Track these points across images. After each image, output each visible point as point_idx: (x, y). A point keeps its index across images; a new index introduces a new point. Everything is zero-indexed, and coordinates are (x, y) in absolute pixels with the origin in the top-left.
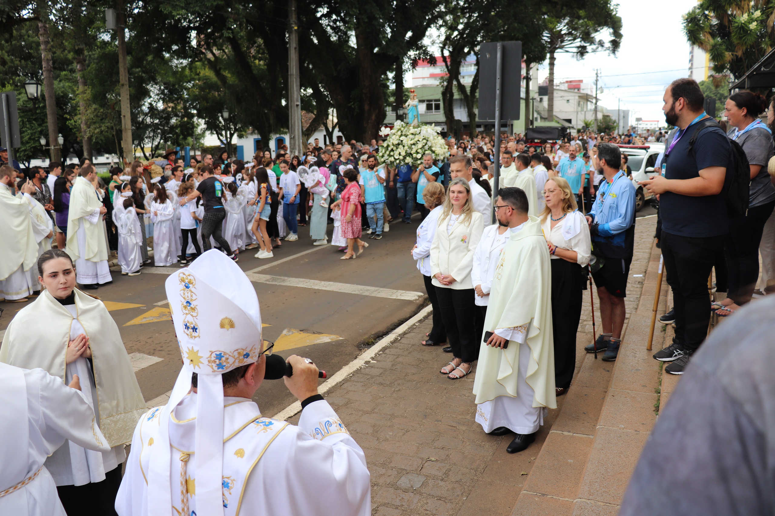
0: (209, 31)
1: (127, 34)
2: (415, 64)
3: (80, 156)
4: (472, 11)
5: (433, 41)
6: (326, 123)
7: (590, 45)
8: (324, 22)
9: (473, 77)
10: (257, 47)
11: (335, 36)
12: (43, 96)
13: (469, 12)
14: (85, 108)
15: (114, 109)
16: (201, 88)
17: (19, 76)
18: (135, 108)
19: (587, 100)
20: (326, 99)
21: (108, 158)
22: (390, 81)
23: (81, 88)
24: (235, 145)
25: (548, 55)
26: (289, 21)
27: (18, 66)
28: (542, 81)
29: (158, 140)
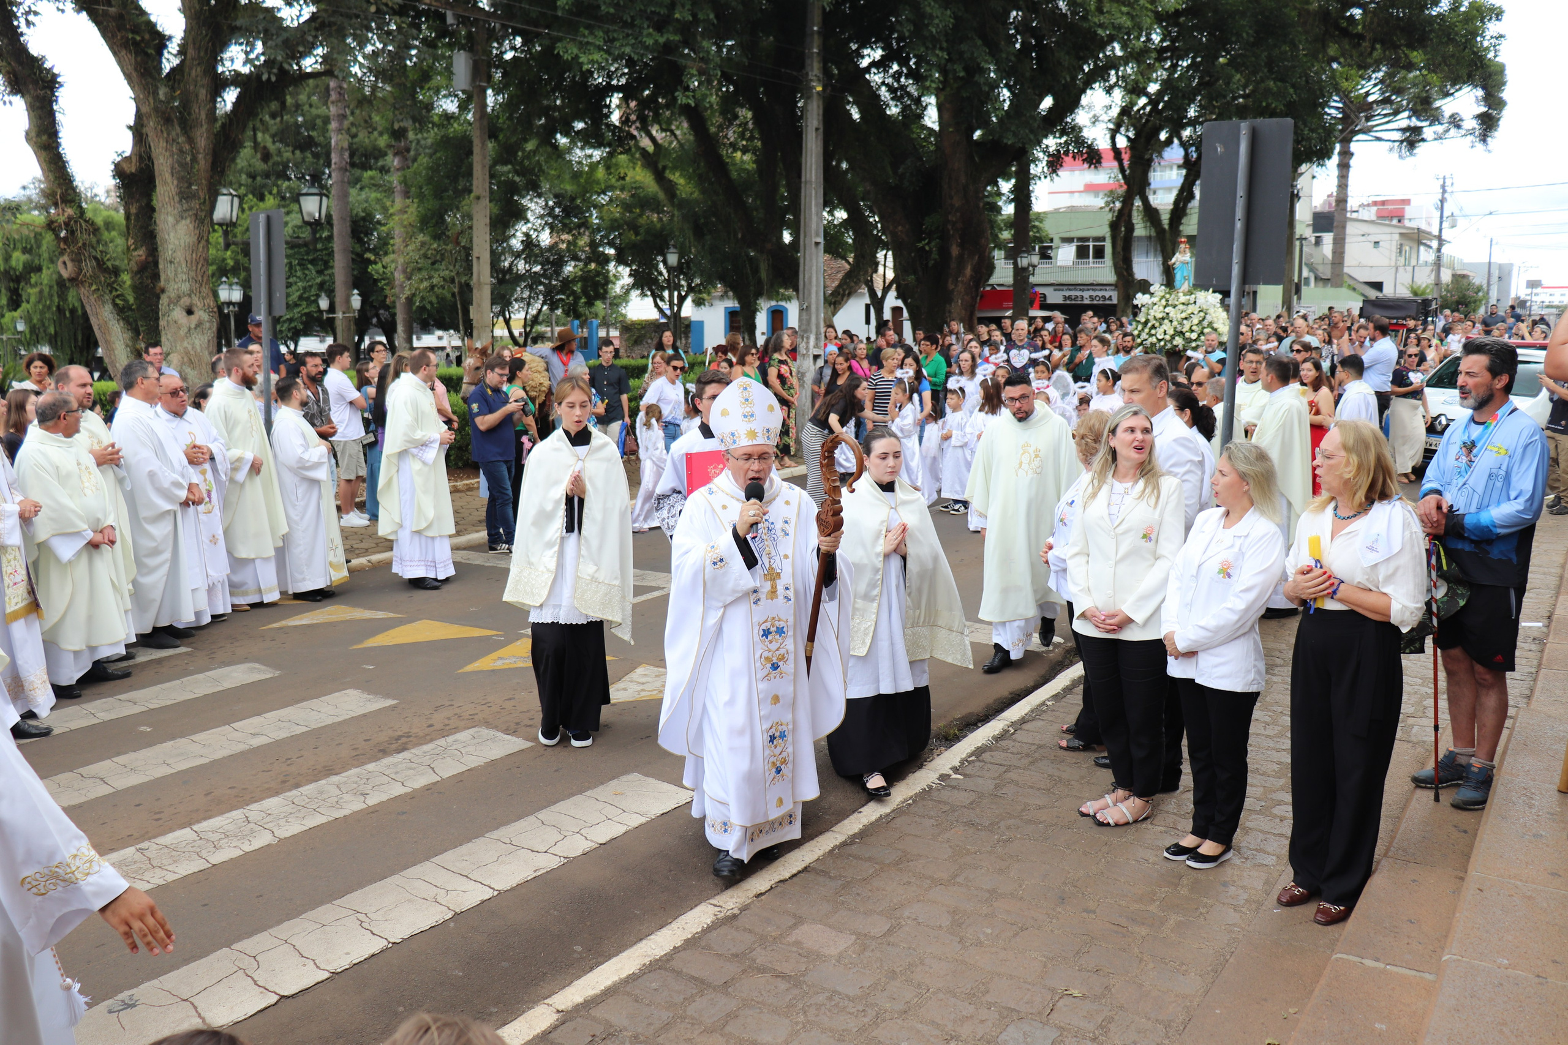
0: (647, 92)
1: (491, 98)
2: (1055, 163)
3: (389, 330)
4: (1177, 54)
5: (1094, 116)
6: (872, 280)
7: (1430, 125)
8: (875, 77)
9: (1175, 192)
10: (740, 126)
11: (896, 106)
12: (329, 217)
13: (1171, 58)
14: (404, 241)
15: (458, 243)
16: (627, 207)
17: (289, 179)
18: (497, 241)
19: (1420, 243)
20: (871, 232)
21: (440, 338)
22: (1004, 198)
23: (399, 202)
24: (686, 318)
25: (1338, 147)
26: (807, 74)
27: (289, 161)
28: (1321, 202)
29: (538, 306)
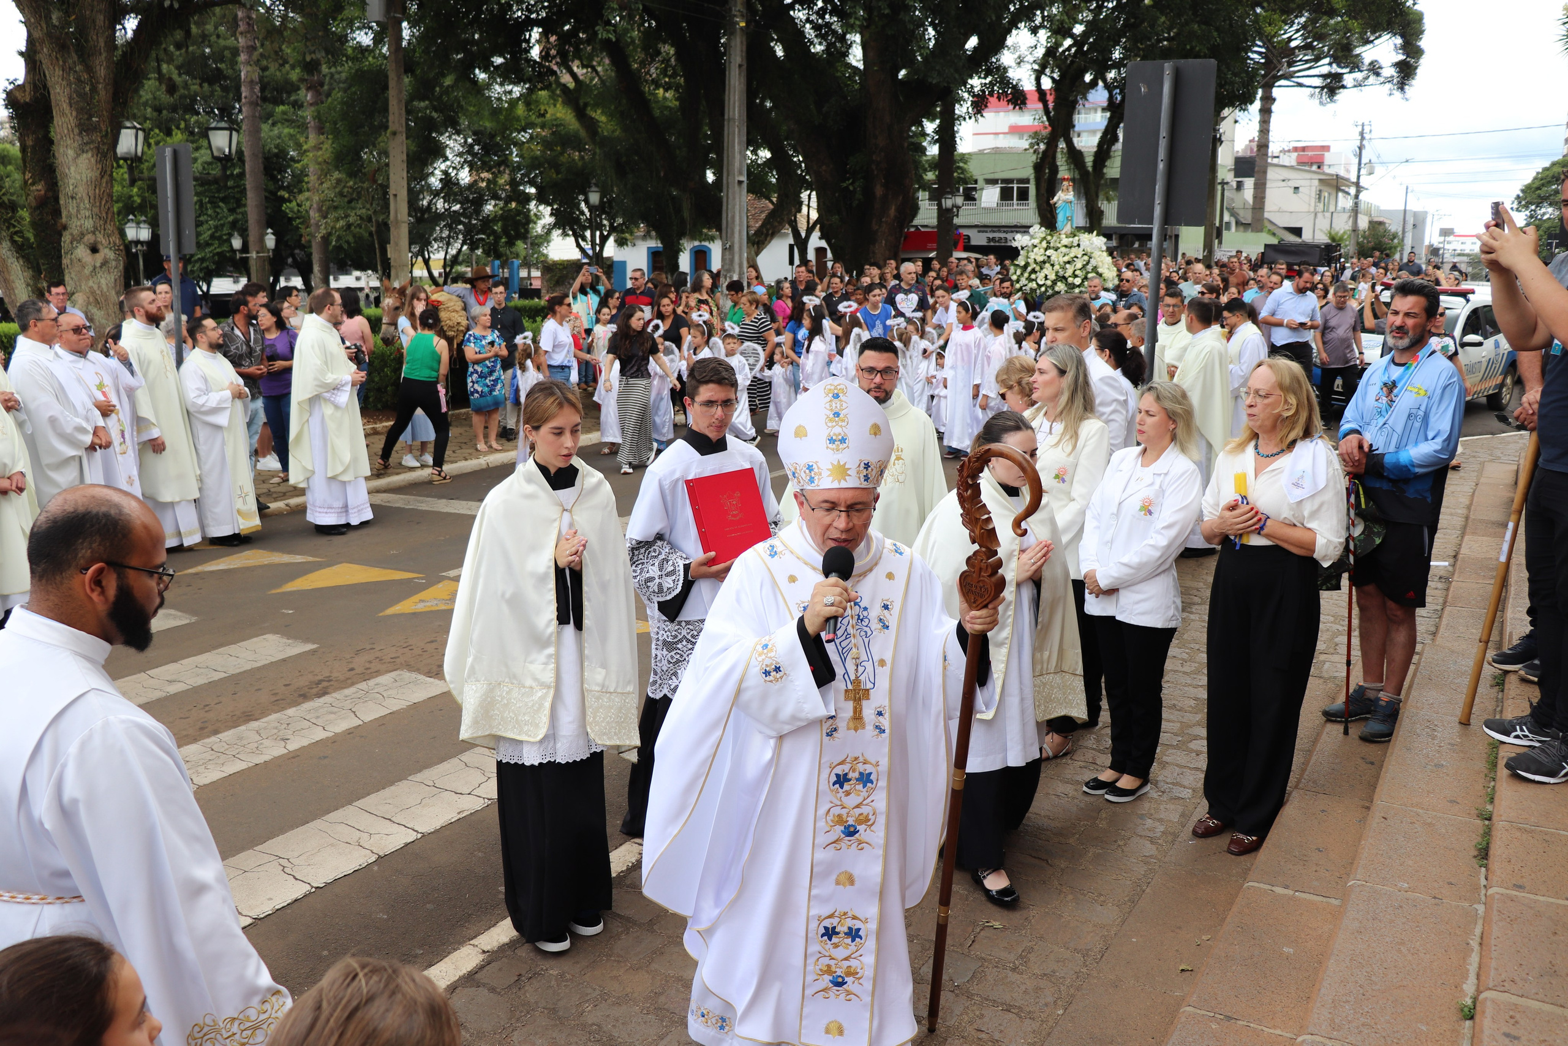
0: (567, 27)
1: (406, 32)
2: (980, 104)
3: (305, 272)
5: (1019, 57)
6: (795, 221)
7: (1350, 72)
8: (799, 14)
9: (1099, 135)
10: (663, 62)
11: (820, 43)
12: (240, 153)
14: (319, 179)
15: (375, 181)
16: (547, 144)
17: (198, 113)
18: (415, 179)
19: (1338, 189)
20: (795, 171)
21: (358, 279)
22: (929, 139)
23: (313, 139)
24: (609, 258)
25: (1260, 92)
26: (730, 9)
27: (196, 95)
28: (1243, 147)
29: (458, 245)
